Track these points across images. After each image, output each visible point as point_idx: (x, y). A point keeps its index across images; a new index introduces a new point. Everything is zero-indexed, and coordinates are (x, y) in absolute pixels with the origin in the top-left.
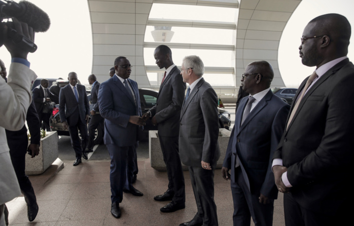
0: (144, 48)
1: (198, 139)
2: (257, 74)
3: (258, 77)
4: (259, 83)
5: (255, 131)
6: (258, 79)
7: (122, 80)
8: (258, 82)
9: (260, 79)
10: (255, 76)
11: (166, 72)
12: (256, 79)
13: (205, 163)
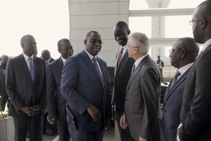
0: (129, 18)
1: (140, 115)
2: (181, 49)
3: (183, 52)
4: (184, 57)
5: (175, 102)
6: (183, 54)
7: (91, 57)
8: (182, 57)
9: (184, 53)
10: (180, 51)
11: (123, 49)
12: (181, 54)
13: (142, 139)
